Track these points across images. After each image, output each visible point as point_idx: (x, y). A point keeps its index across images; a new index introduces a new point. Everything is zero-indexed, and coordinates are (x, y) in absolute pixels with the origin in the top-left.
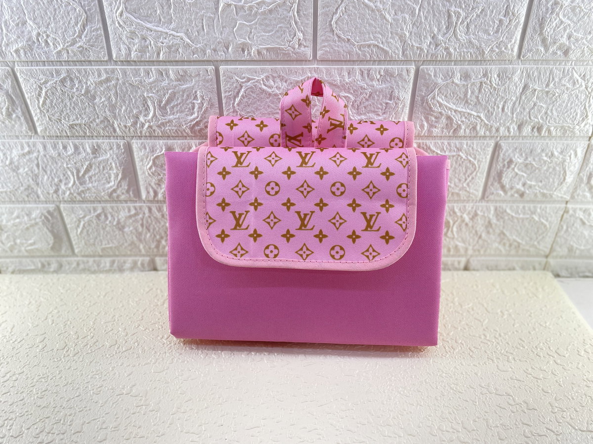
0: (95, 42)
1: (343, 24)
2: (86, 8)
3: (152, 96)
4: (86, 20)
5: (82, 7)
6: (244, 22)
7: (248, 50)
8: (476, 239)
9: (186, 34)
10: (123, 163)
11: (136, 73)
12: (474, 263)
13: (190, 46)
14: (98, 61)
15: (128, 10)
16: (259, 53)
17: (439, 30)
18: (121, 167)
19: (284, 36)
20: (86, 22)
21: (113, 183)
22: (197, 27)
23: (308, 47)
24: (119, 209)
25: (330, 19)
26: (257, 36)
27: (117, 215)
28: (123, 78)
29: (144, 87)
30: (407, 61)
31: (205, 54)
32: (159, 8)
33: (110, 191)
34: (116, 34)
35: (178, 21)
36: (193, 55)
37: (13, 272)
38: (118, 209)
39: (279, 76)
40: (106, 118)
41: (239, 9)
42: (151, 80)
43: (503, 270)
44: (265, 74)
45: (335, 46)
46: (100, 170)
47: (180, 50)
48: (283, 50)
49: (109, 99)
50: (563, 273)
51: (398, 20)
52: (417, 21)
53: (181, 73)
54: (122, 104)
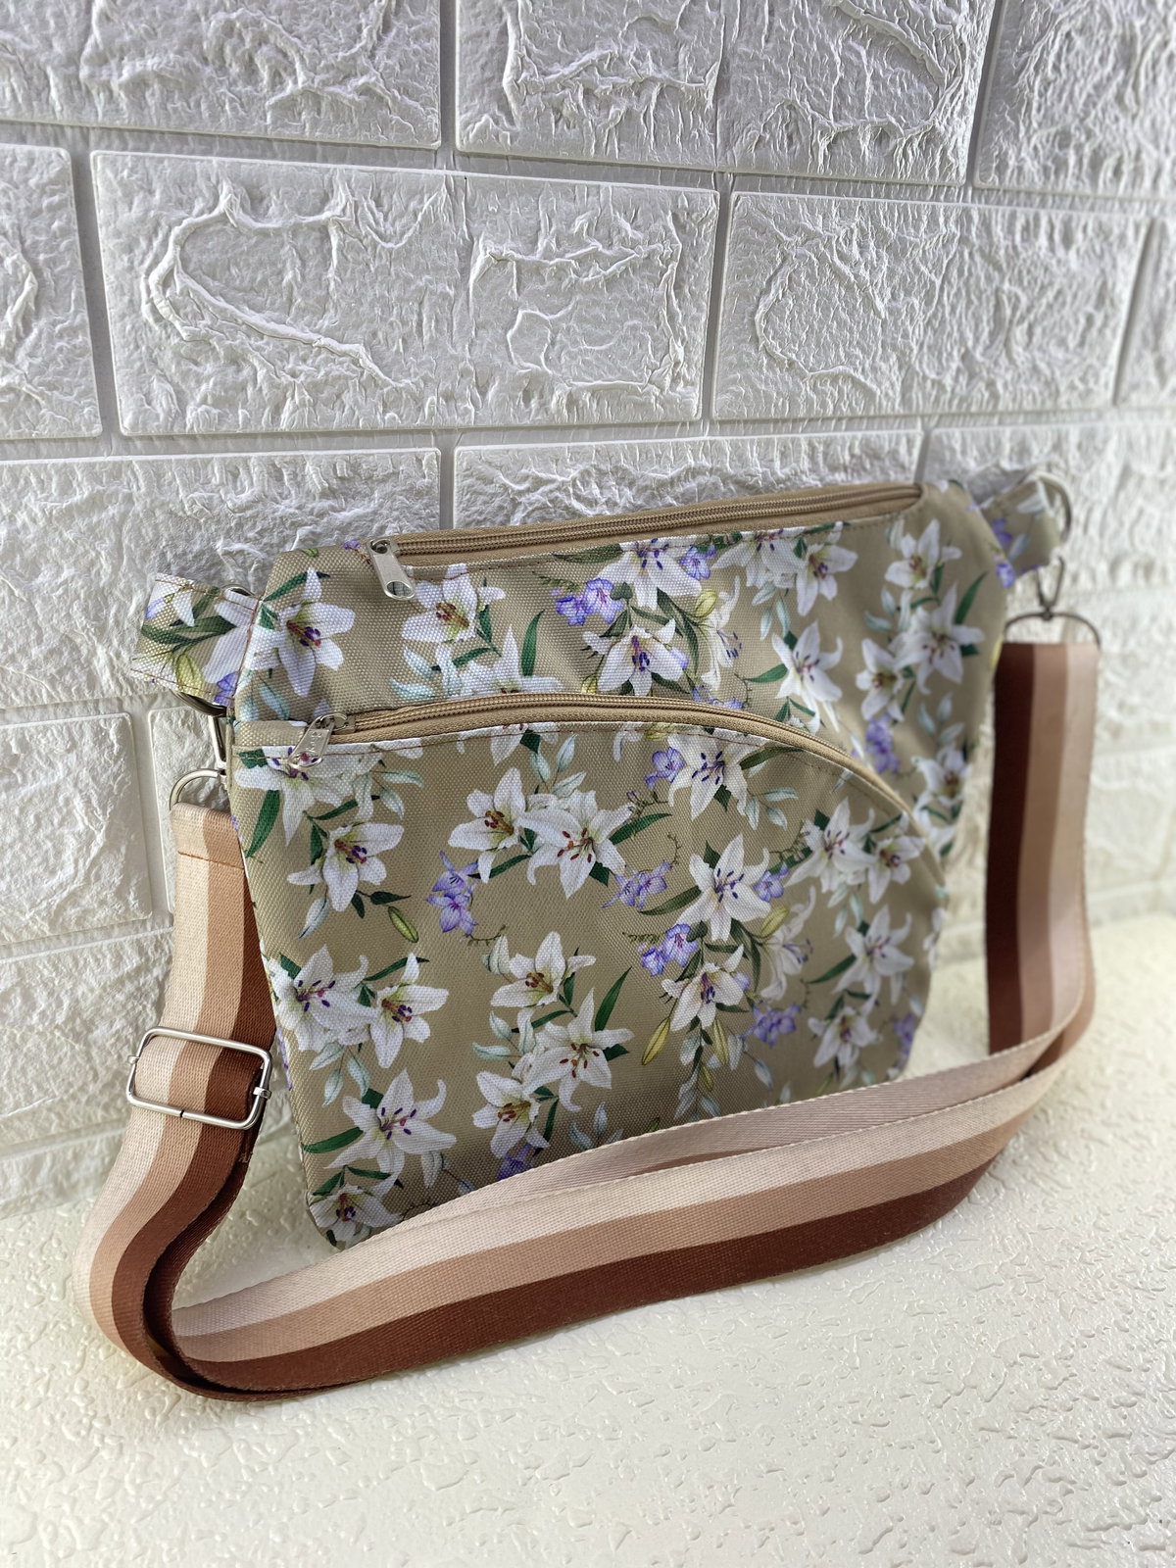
0: (62, 373)
1: (782, 319)
2: (42, 257)
3: (241, 552)
4: (37, 298)
5: (24, 252)
6: (538, 313)
7: (541, 396)
9: (369, 346)
10: (110, 793)
11: (197, 476)
13: (376, 385)
14: (62, 440)
15: (192, 266)
16: (572, 401)
17: (977, 339)
18: (104, 809)
19: (639, 352)
20: (37, 304)
21: (70, 870)
22: (404, 323)
23: (693, 384)
24: (82, 962)
25: (751, 308)
26: (569, 353)
27: (69, 986)
28: (149, 493)
29: (218, 522)
30: (907, 419)
31: (420, 408)
32: (293, 263)
33: (57, 900)
34: (137, 347)
35: (349, 304)
36: (385, 412)
38: (76, 963)
39: (616, 469)
40: (67, 640)
41: (528, 272)
42: (245, 497)
44: (581, 467)
45: (760, 379)
46: (22, 831)
47: (347, 398)
48: (636, 392)
49: (89, 570)
51: (899, 312)
52: (935, 315)
53: (342, 470)
54: (135, 585)
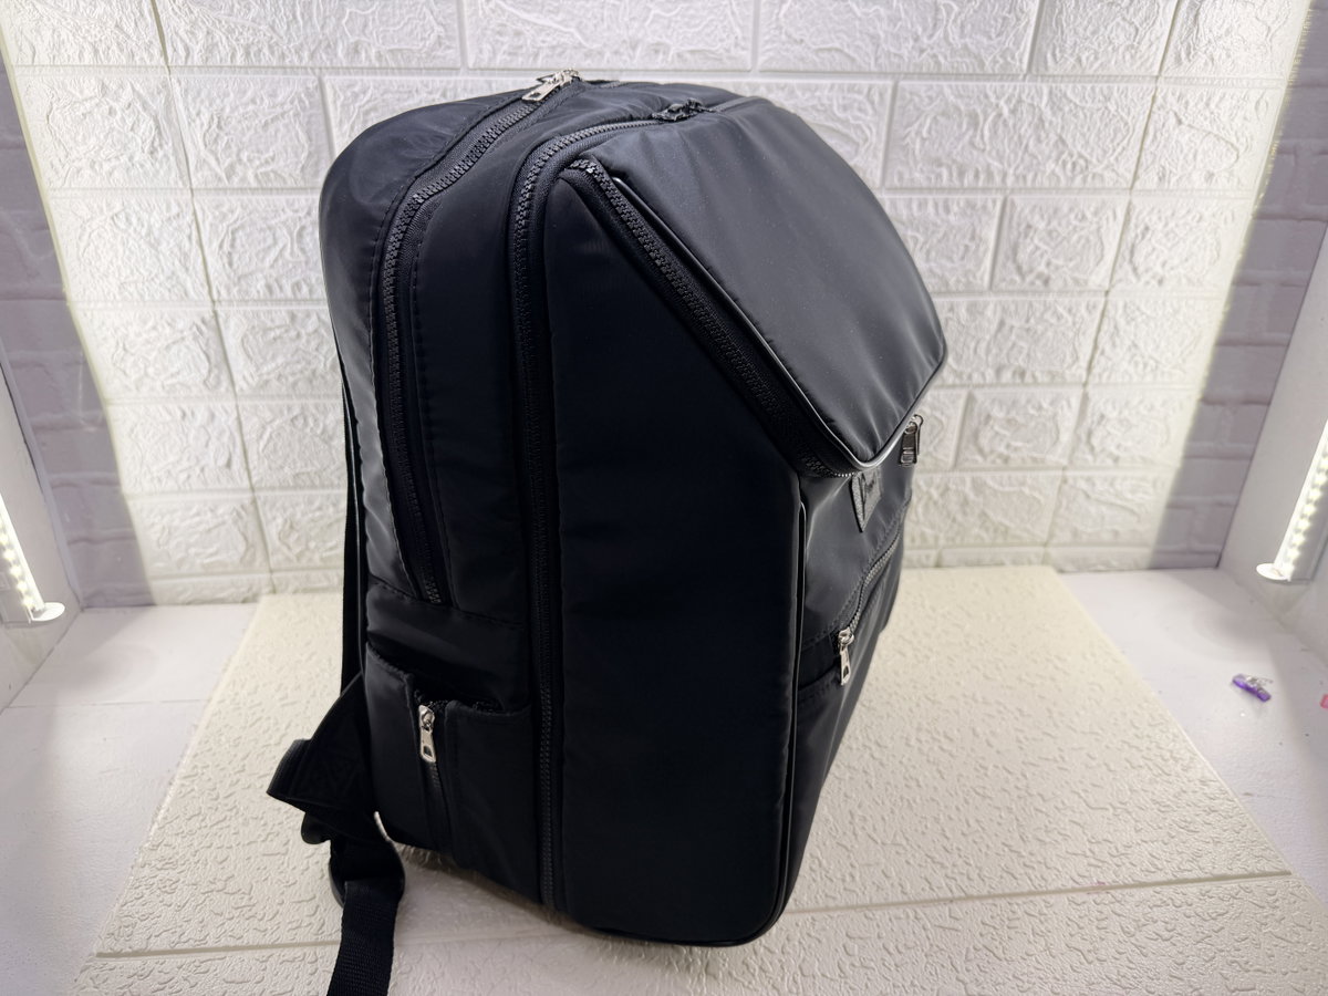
8: (949, 522)
12: (948, 557)
37: (295, 592)
43: (988, 565)
50: (1069, 567)
